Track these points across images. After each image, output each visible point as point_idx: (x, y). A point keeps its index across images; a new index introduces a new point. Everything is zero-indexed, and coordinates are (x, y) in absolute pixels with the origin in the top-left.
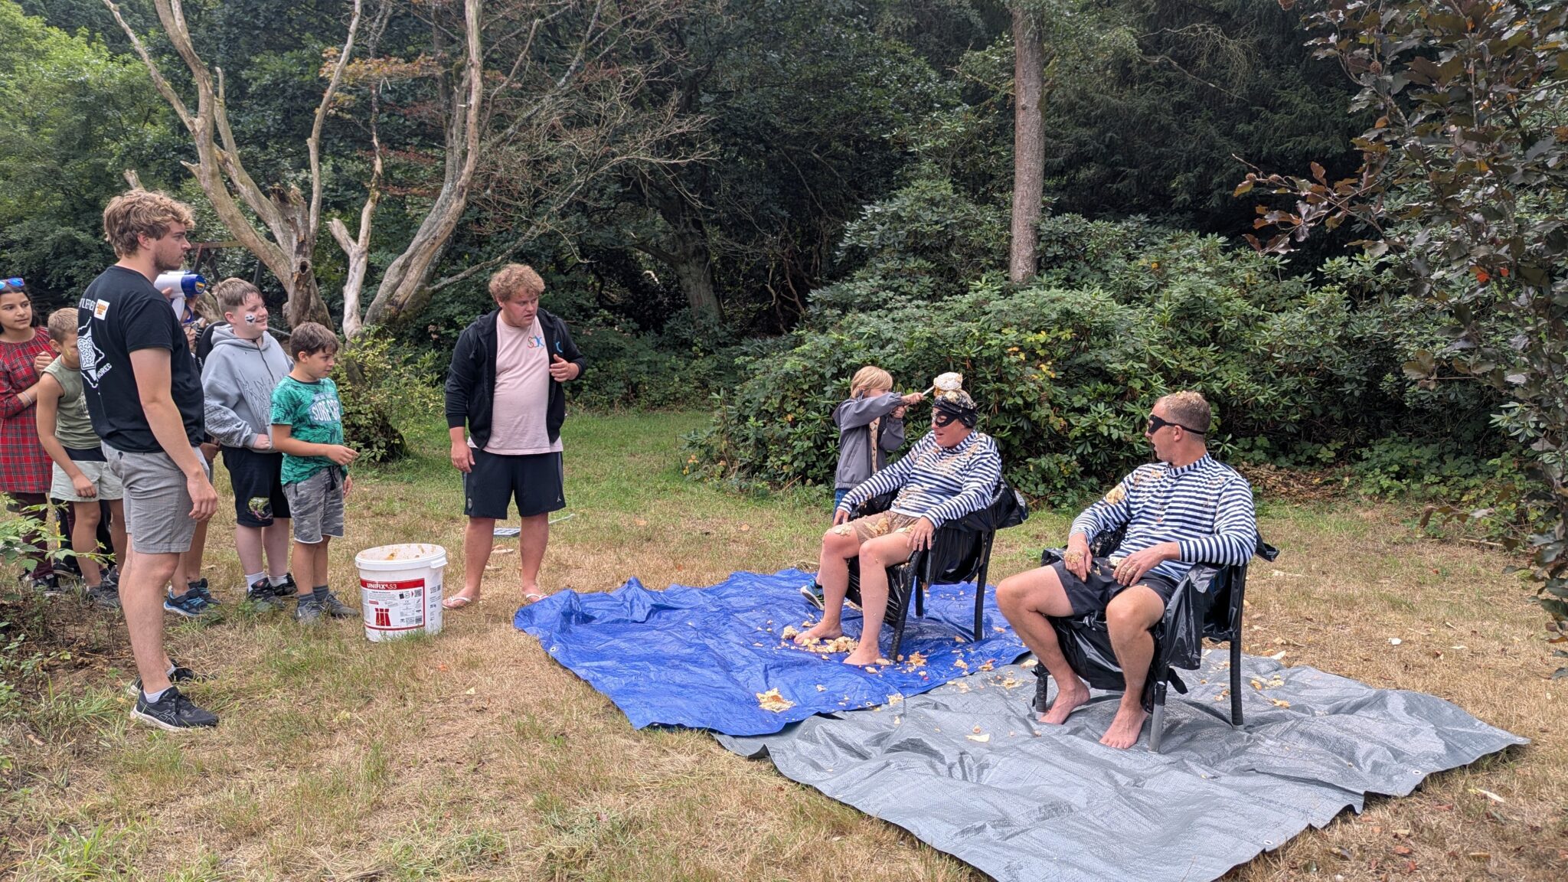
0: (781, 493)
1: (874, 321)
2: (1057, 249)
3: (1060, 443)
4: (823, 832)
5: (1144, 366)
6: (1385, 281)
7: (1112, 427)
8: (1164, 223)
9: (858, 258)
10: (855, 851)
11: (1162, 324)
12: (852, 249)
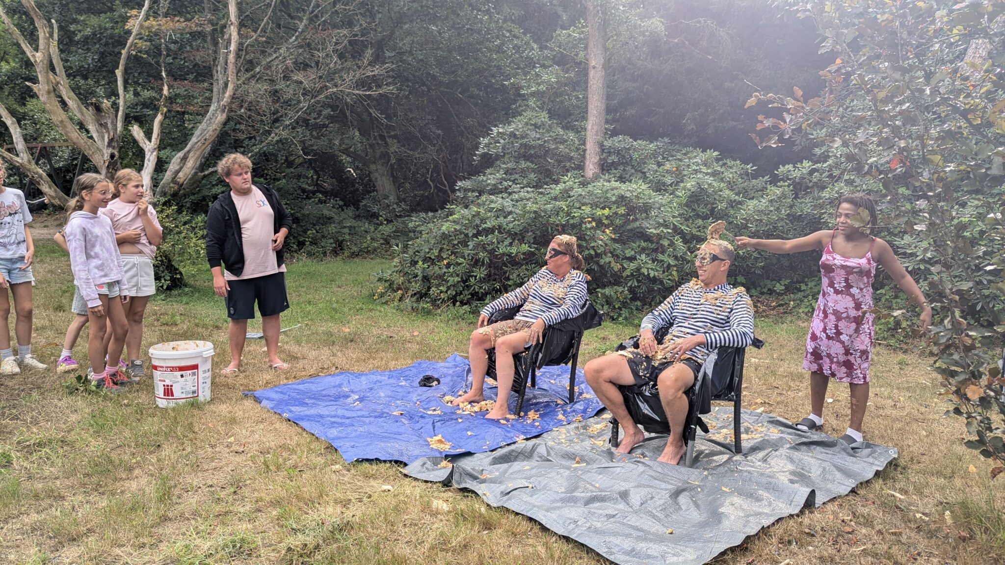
0: (439, 311)
1: (500, 200)
2: (614, 158)
3: (617, 280)
4: (477, 528)
5: (670, 231)
6: (815, 180)
7: (650, 269)
8: (679, 143)
9: (488, 161)
10: (498, 539)
11: (680, 204)
12: (484, 155)
